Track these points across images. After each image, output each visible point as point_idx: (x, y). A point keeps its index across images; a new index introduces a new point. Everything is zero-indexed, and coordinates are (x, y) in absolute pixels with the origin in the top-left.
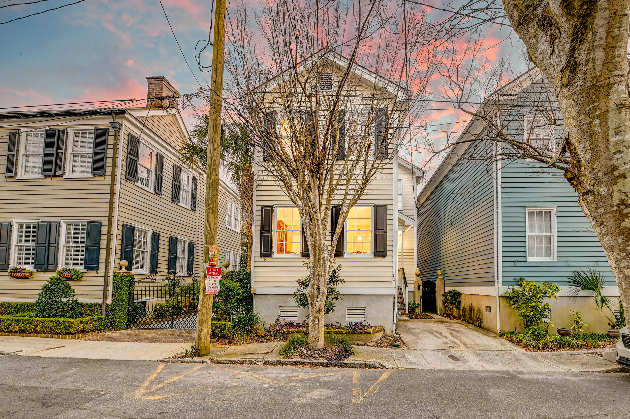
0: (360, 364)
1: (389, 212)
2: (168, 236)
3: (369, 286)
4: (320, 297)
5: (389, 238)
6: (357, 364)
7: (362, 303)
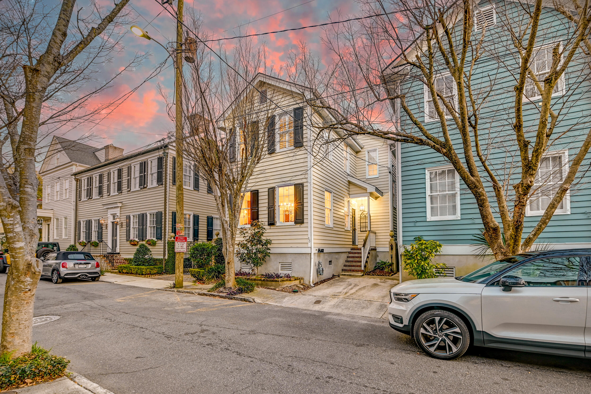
1: (305, 188)
2: (206, 216)
3: (293, 246)
5: (305, 209)
7: (289, 260)
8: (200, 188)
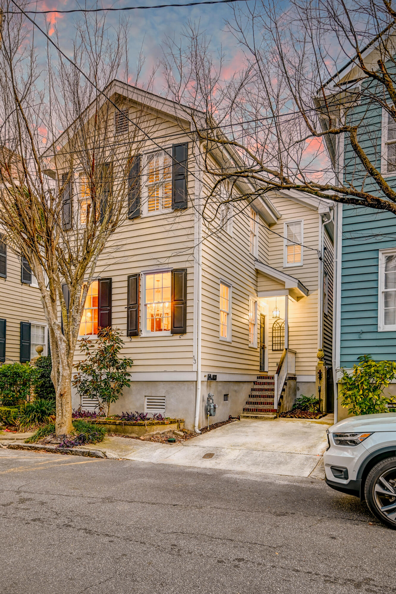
1: (189, 277)
2: (19, 322)
3: (168, 371)
5: (189, 310)
7: (161, 391)
8: (8, 274)
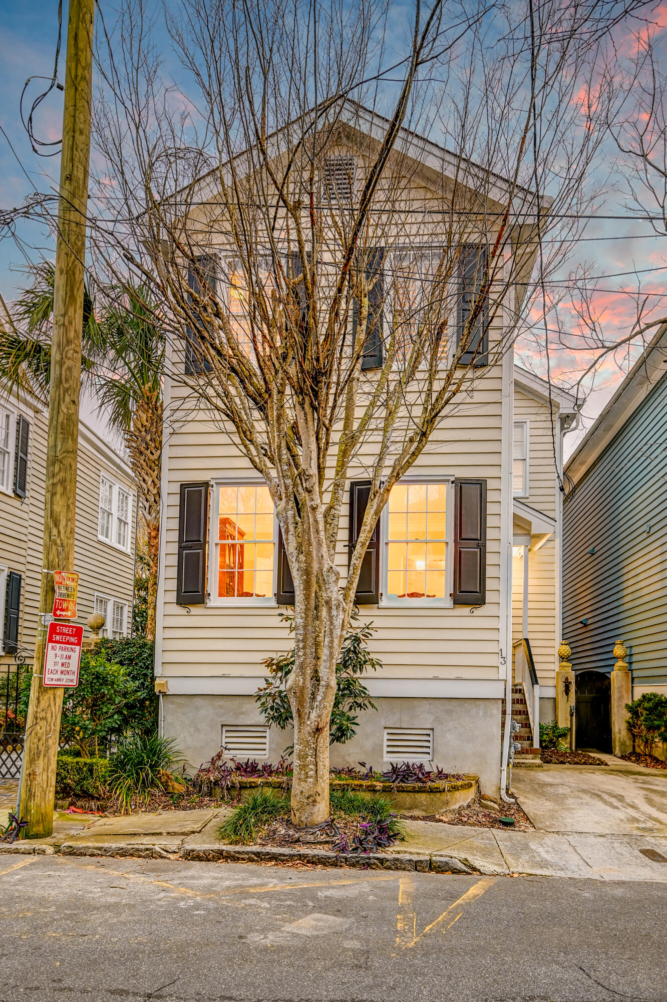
0: (417, 862)
1: (491, 496)
3: (441, 676)
4: (319, 698)
5: (490, 559)
6: (410, 860)
7: (425, 719)
